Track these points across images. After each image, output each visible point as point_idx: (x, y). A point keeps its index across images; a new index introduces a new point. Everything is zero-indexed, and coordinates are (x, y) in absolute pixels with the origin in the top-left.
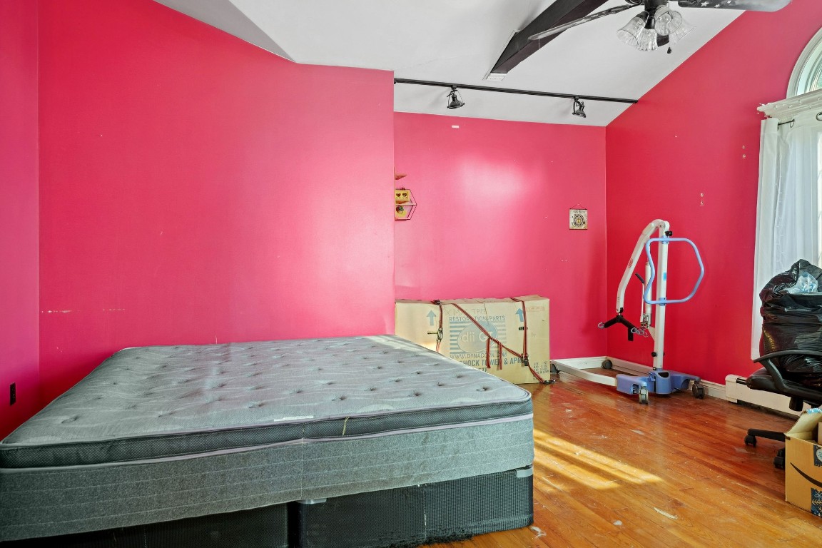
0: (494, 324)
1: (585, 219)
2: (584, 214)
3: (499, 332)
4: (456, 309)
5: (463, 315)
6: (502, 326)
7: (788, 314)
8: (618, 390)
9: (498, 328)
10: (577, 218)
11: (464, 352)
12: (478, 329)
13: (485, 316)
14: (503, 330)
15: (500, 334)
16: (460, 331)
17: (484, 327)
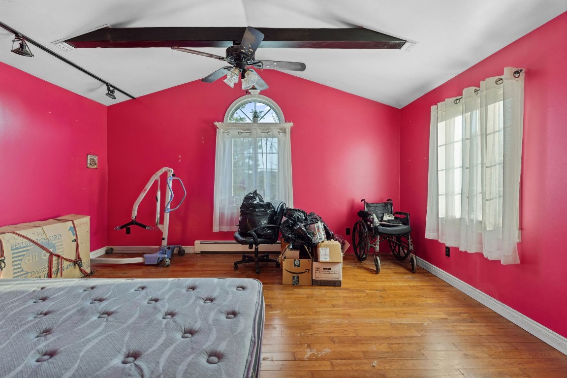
0: (54, 242)
1: (96, 162)
2: (96, 158)
3: (58, 248)
4: (16, 236)
5: (25, 240)
6: (59, 242)
7: (258, 212)
8: (145, 264)
9: (57, 244)
10: (92, 160)
11: (28, 273)
12: (41, 249)
13: (45, 237)
14: (61, 245)
15: (59, 249)
16: (24, 255)
17: (46, 246)
